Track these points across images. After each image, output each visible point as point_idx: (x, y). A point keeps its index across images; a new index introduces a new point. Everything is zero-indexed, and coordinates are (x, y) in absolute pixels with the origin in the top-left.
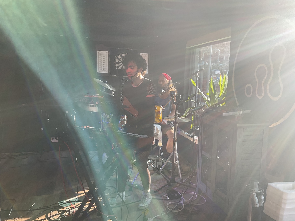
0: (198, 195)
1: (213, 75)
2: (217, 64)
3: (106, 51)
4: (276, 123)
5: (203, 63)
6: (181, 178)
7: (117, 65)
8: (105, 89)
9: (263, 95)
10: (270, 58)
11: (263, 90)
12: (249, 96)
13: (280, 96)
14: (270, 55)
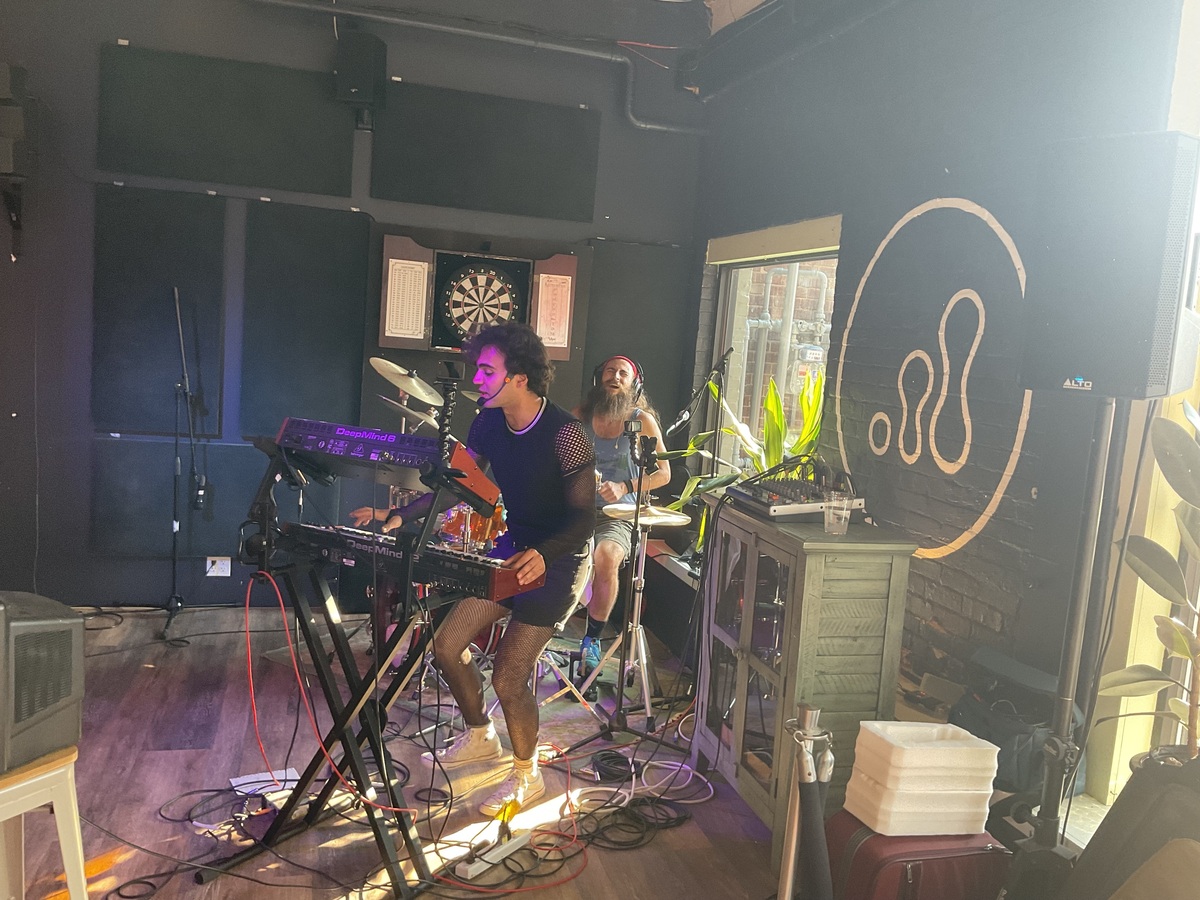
0: (696, 773)
2: (816, 326)
3: (421, 263)
4: (950, 545)
6: (649, 715)
7: (456, 313)
8: (407, 396)
9: (918, 451)
10: (941, 334)
11: (919, 436)
12: (880, 452)
13: (963, 460)
14: (943, 325)
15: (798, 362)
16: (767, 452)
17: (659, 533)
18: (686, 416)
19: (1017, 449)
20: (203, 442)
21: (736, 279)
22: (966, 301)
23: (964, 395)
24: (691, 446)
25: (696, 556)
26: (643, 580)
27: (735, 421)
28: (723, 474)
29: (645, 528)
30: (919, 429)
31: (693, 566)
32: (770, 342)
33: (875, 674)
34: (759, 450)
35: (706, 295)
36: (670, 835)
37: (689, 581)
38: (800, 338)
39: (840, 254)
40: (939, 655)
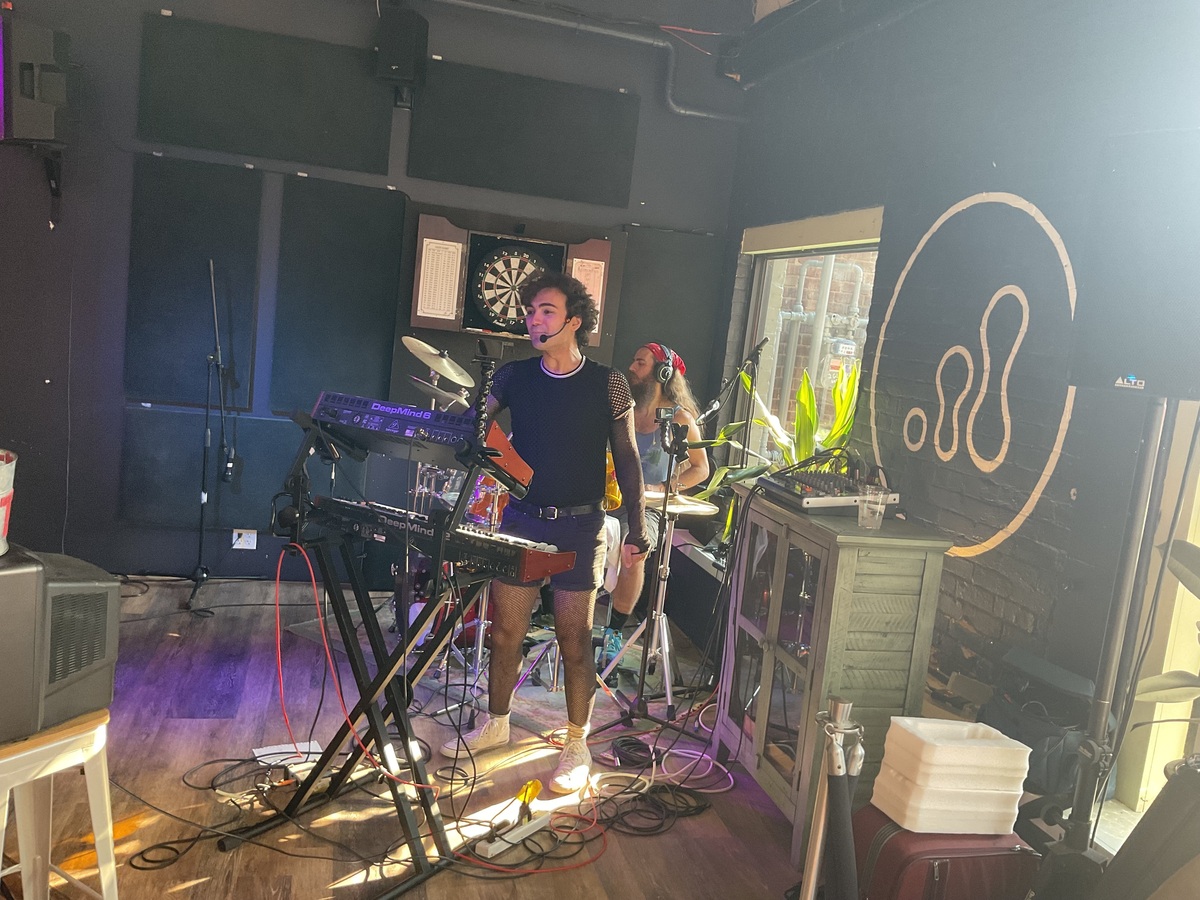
0: (717, 763)
2: (850, 319)
3: (455, 244)
4: (984, 544)
5: (799, 310)
6: (670, 706)
7: (488, 294)
8: (438, 376)
9: (955, 448)
10: (983, 330)
11: (956, 434)
12: (915, 448)
13: (1000, 458)
14: (985, 321)
15: (829, 356)
16: (797, 445)
17: (686, 522)
18: (716, 406)
19: (1057, 449)
20: (234, 415)
21: (771, 269)
22: (1011, 298)
23: (1004, 393)
24: (722, 436)
25: (722, 547)
26: (669, 569)
27: (766, 413)
28: (752, 465)
29: (672, 516)
30: (956, 426)
31: (717, 556)
32: (802, 335)
33: (903, 670)
34: (790, 443)
35: (739, 285)
36: (689, 824)
37: (713, 572)
38: (834, 332)
39: (882, 248)
40: (967, 654)
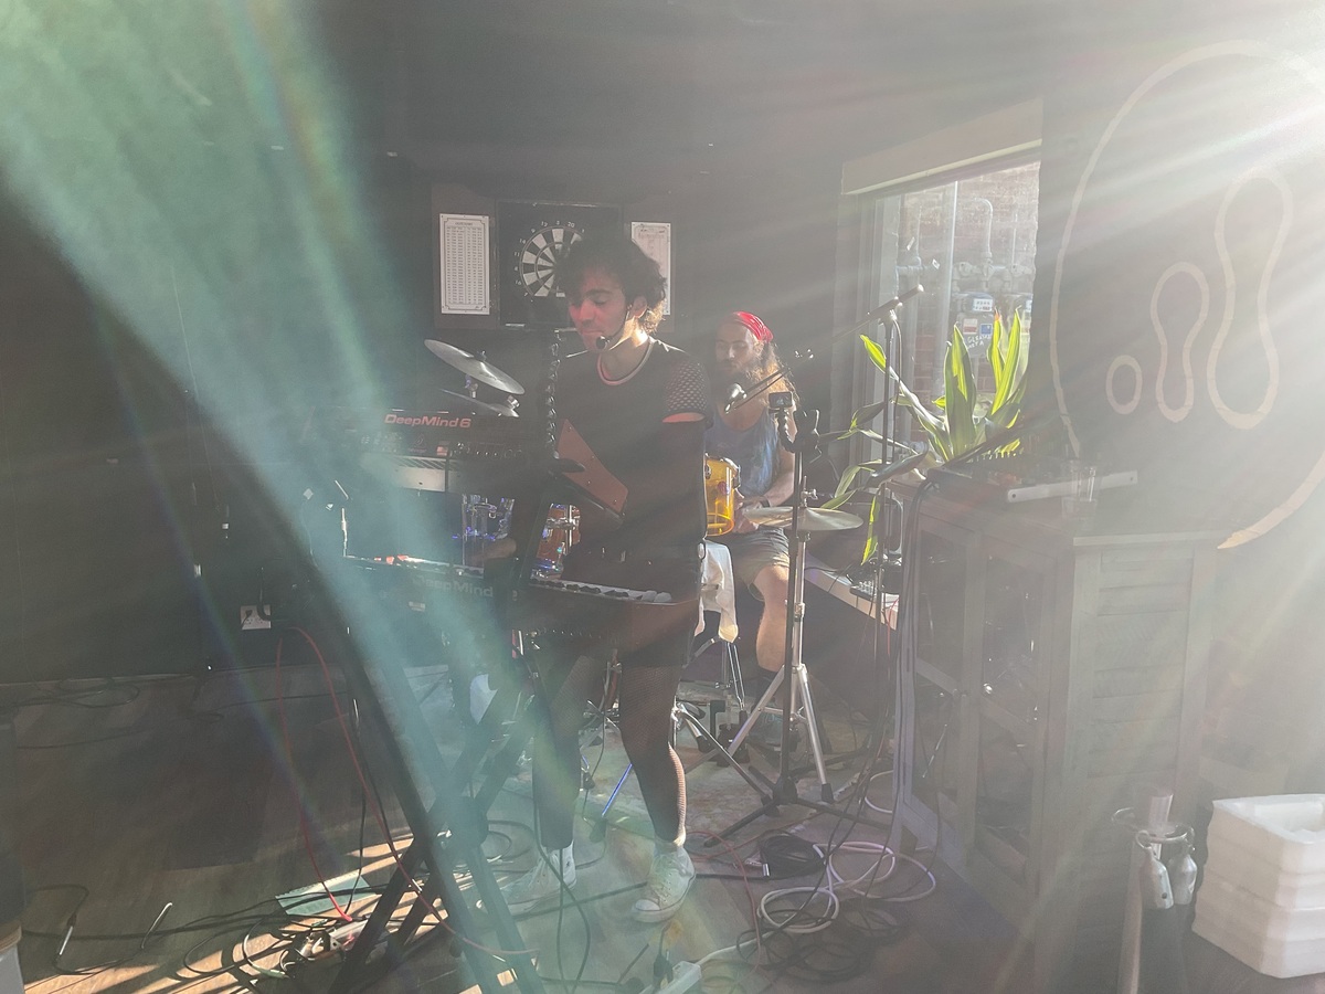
0: (902, 855)
1: (961, 315)
2: (982, 267)
3: (480, 217)
4: (1251, 529)
5: (916, 264)
6: (824, 783)
7: (529, 278)
8: (476, 384)
10: (1219, 235)
11: (1189, 382)
12: (1127, 409)
13: (1266, 408)
14: (1221, 222)
21: (881, 210)
33: (1172, 717)
38: (965, 286)
39: (1045, 153)
